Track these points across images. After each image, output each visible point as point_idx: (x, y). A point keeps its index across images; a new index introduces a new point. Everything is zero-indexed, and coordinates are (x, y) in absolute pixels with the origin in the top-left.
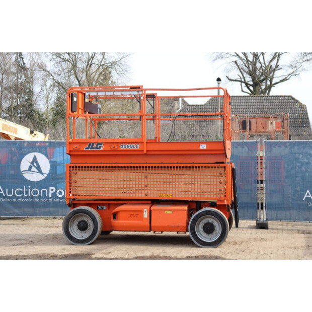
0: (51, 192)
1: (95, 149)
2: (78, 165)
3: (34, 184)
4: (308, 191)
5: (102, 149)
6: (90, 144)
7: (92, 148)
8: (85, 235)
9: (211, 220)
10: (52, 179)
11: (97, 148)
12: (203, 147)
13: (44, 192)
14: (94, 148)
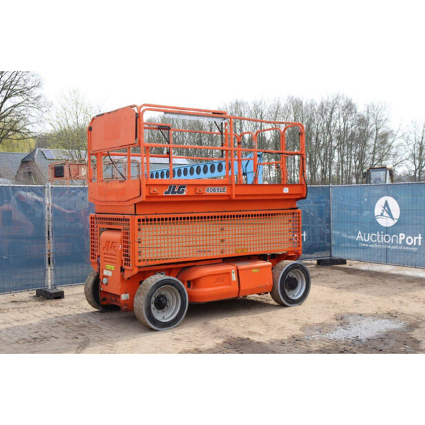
1: (177, 194)
2: (149, 217)
5: (185, 193)
6: (171, 187)
7: (173, 192)
11: (179, 192)
12: (286, 190)
14: (175, 193)
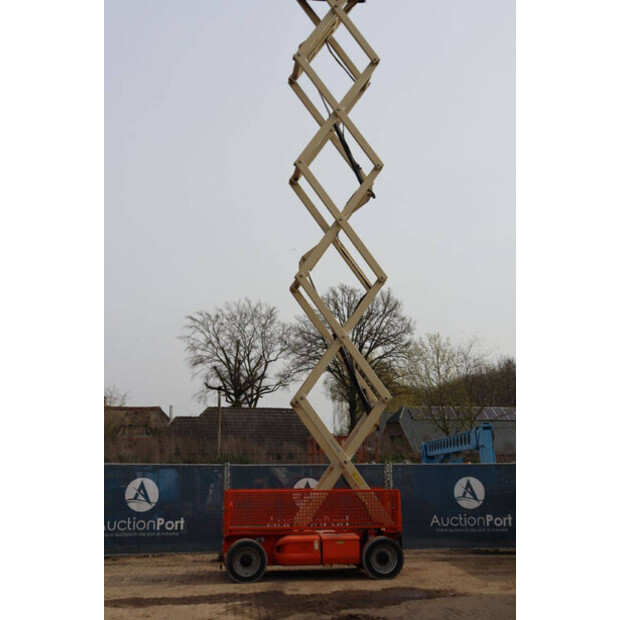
0: (159, 524)
3: (140, 515)
4: (435, 517)
8: (250, 572)
9: (384, 550)
10: (163, 509)
13: (151, 524)
